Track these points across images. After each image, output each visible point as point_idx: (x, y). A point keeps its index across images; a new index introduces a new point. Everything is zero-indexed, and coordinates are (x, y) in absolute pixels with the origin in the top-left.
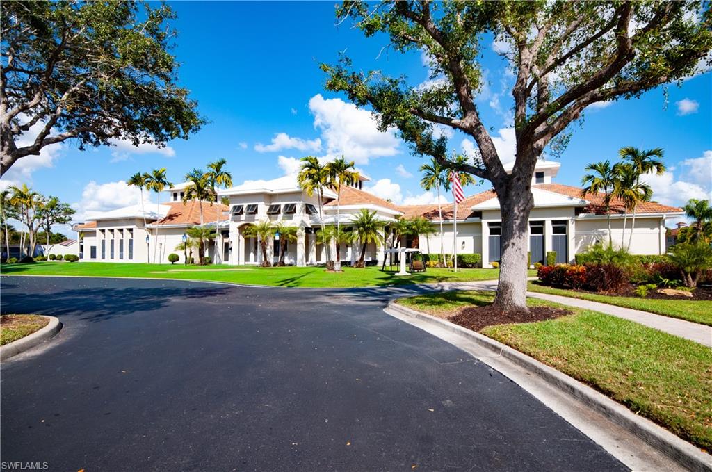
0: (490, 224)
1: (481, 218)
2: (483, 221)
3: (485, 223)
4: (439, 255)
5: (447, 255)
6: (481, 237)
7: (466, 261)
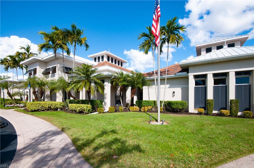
0: (196, 77)
1: (188, 72)
2: (189, 74)
3: (191, 76)
4: (154, 101)
5: (161, 102)
6: (188, 88)
7: (174, 107)
